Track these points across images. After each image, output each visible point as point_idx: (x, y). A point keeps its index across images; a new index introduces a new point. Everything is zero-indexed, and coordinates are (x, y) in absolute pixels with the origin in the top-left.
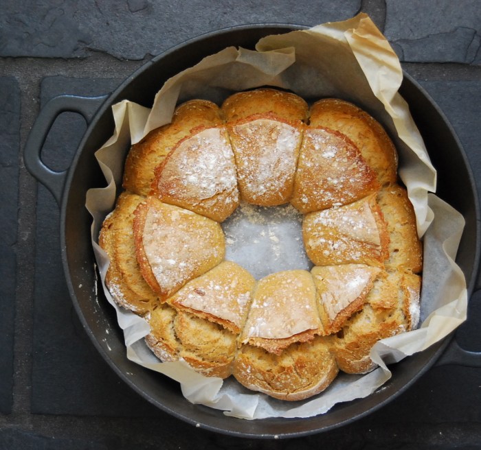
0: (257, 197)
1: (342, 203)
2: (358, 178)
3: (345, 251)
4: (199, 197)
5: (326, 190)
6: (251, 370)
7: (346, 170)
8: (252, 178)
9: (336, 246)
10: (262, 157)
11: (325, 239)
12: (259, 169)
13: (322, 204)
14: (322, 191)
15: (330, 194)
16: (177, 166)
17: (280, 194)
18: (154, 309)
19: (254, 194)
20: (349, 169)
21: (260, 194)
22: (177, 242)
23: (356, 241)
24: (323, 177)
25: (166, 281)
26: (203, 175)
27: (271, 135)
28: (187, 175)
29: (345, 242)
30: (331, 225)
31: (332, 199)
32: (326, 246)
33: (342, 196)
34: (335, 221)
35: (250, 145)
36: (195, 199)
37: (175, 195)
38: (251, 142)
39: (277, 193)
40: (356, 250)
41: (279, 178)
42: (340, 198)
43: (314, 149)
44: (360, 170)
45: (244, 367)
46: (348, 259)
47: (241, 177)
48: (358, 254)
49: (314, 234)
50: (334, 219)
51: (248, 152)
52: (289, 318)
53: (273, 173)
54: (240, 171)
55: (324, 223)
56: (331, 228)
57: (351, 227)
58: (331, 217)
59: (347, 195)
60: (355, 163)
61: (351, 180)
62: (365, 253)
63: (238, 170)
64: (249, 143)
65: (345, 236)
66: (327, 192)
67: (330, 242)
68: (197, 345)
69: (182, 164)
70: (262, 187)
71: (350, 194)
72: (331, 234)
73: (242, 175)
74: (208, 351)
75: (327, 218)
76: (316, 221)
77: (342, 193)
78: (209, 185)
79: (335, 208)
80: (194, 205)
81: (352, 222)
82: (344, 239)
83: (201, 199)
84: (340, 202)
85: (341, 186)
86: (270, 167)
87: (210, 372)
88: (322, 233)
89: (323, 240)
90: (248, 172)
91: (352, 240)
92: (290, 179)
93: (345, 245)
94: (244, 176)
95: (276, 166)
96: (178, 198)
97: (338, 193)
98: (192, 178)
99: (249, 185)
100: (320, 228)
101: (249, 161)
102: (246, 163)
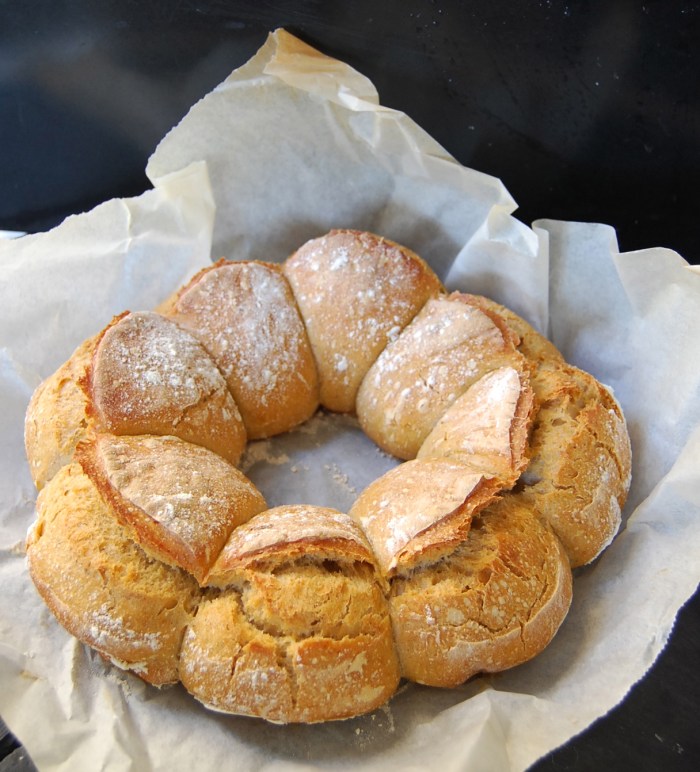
0: (269, 398)
1: (399, 325)
2: (400, 274)
3: (449, 374)
4: (177, 406)
5: (364, 318)
6: (434, 615)
7: (377, 270)
8: (245, 362)
9: (430, 381)
10: (243, 320)
11: (408, 386)
12: (248, 340)
13: (371, 347)
14: (359, 322)
15: (374, 321)
16: (115, 361)
17: (300, 376)
18: (195, 615)
19: (262, 393)
20: (379, 266)
21: (269, 388)
22: (176, 469)
23: (455, 348)
24: (349, 298)
25: (191, 527)
26: (166, 367)
27: (239, 285)
28: (139, 371)
29: (440, 364)
30: (403, 361)
31: (382, 325)
32: (415, 395)
33: (393, 314)
34: (406, 351)
35: (217, 314)
36: (173, 409)
37: (134, 411)
38: (216, 309)
39: (294, 376)
40: (464, 361)
41: (287, 345)
42: (391, 318)
43: (313, 273)
44: (396, 260)
45: (418, 617)
46: (462, 383)
47: (228, 370)
48: (472, 364)
49: (386, 398)
50: (402, 349)
51: (220, 324)
52: (438, 489)
53: (272, 341)
54: (221, 362)
55: (391, 367)
56: (407, 365)
57: (434, 336)
58: (397, 352)
59: (399, 308)
60: (382, 256)
61: (392, 282)
62: (480, 356)
63: (218, 361)
64: (212, 312)
65: (434, 354)
66: (369, 320)
67: (418, 383)
68: (311, 609)
69: (121, 356)
70: (267, 373)
71: (403, 305)
72: (411, 371)
73: (227, 367)
74: (338, 614)
75: (391, 360)
76: (378, 378)
77: (390, 309)
78: (184, 381)
79: (393, 339)
80: (175, 422)
81: (432, 327)
82: (437, 359)
83: (181, 408)
84: (395, 324)
85: (383, 297)
86: (263, 330)
87: (364, 666)
88: (397, 385)
89: (406, 391)
90: (234, 355)
91: (449, 350)
92: (303, 343)
93: (443, 367)
94: (231, 367)
95: (272, 326)
96: (142, 418)
97: (384, 312)
98: (151, 376)
99: (247, 379)
100: (389, 381)
101: (226, 336)
102: (224, 343)
